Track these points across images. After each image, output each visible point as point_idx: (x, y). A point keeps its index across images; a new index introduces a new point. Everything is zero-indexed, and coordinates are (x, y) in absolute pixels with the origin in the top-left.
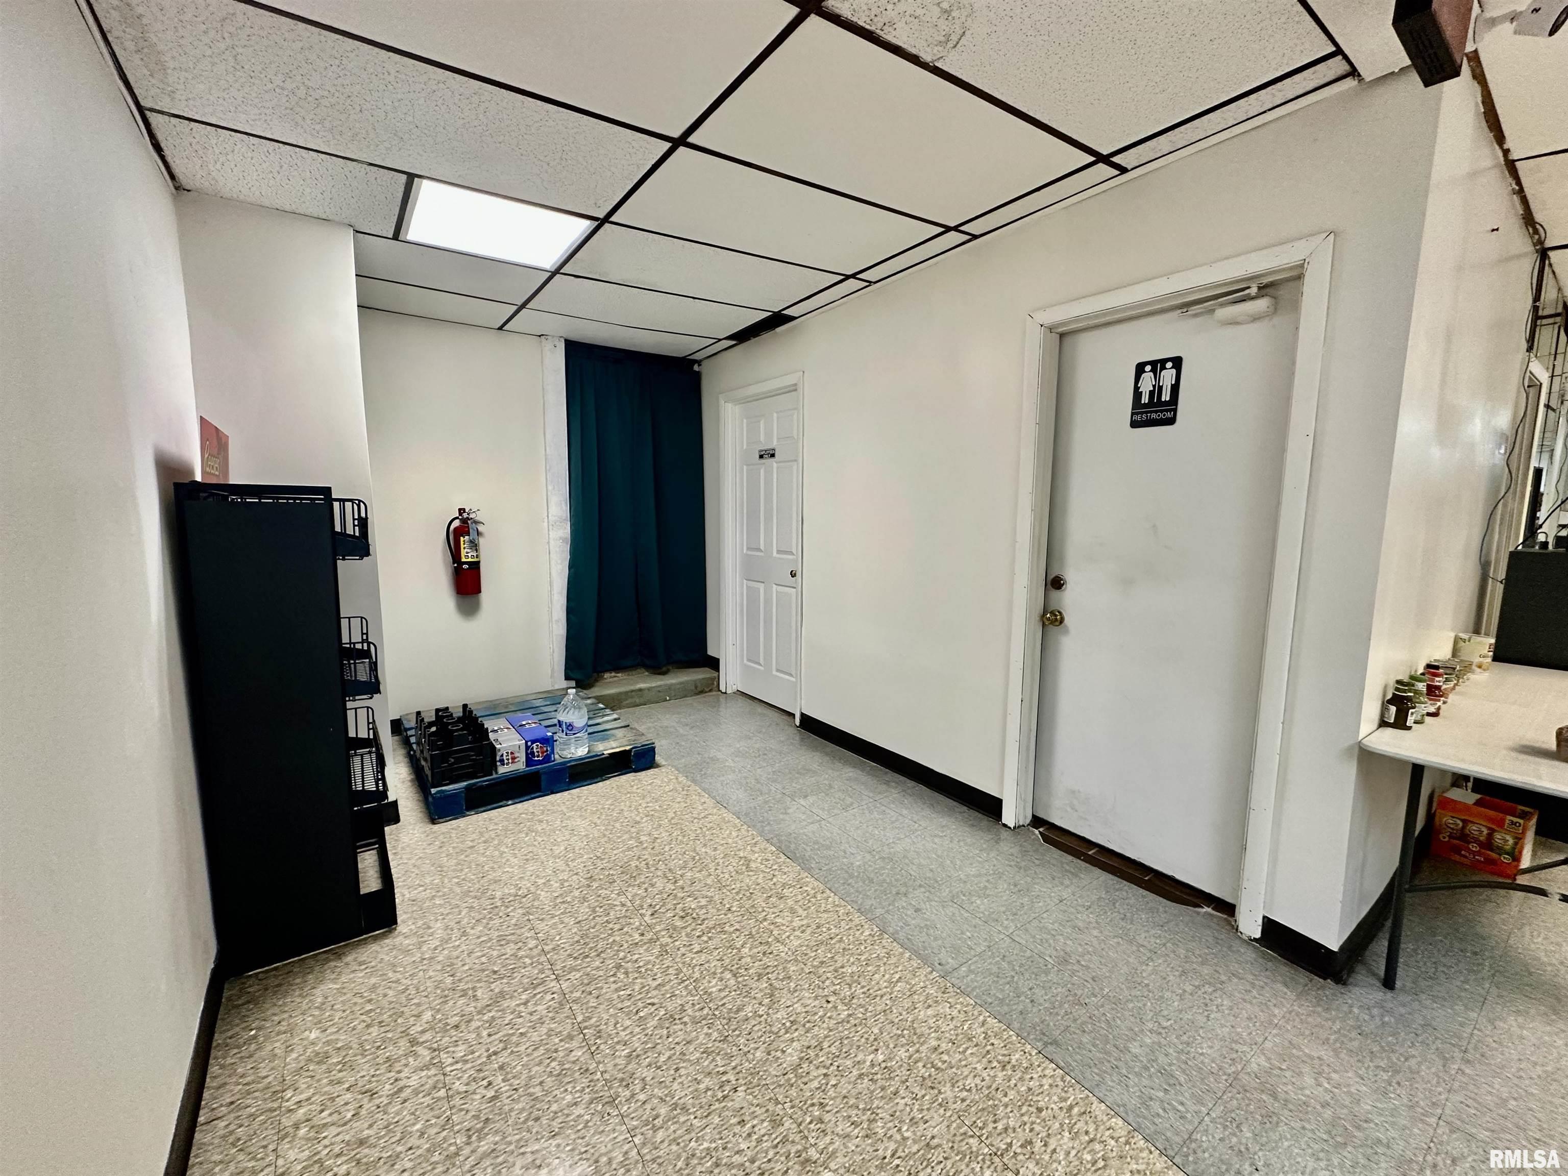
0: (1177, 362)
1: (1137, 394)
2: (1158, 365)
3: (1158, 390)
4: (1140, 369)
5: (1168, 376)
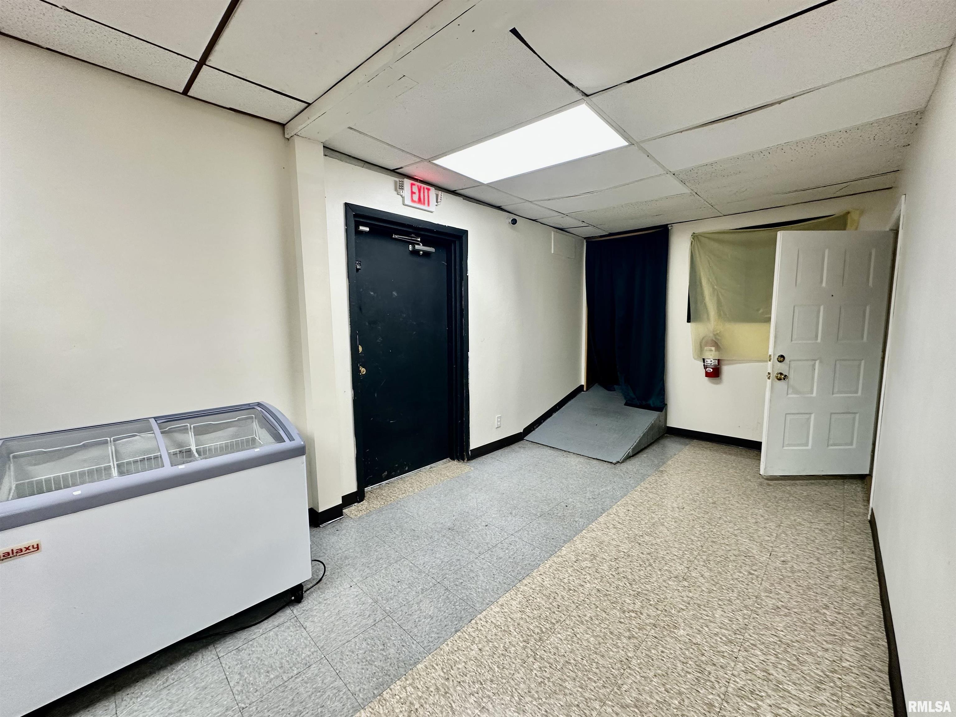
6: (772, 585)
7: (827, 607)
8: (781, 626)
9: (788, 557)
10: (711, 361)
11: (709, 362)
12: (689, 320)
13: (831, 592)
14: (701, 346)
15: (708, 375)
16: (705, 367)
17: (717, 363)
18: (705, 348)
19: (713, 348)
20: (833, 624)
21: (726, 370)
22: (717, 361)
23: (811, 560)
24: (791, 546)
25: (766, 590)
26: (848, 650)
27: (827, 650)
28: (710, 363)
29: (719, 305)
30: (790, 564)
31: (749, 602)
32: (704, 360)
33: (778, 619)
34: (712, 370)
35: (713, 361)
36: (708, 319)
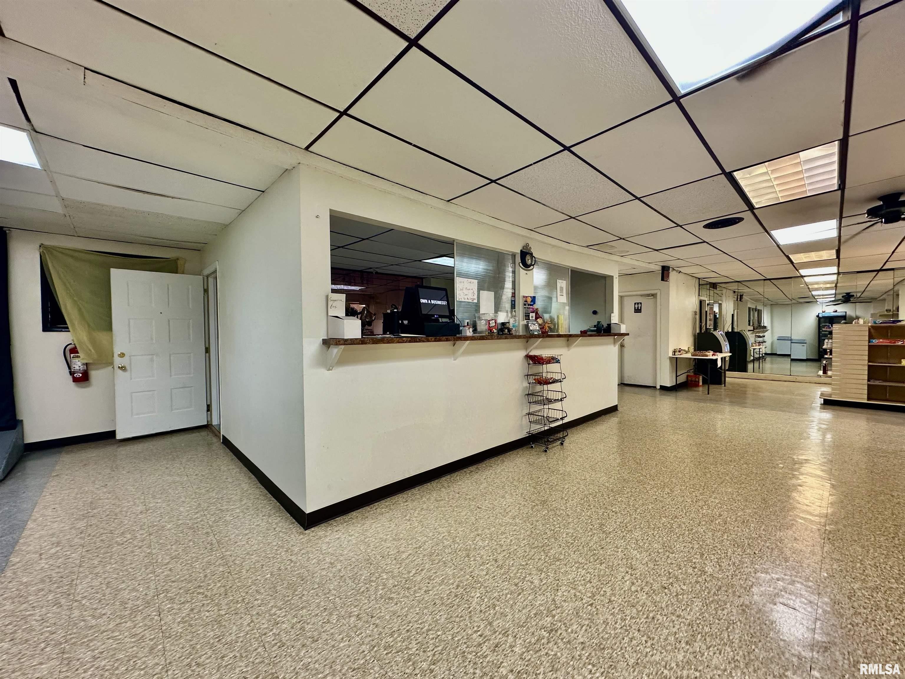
0: (641, 303)
1: (635, 308)
2: (638, 304)
3: (638, 307)
4: (635, 304)
5: (640, 305)
6: (198, 485)
7: (227, 479)
8: (214, 494)
9: (197, 472)
10: (79, 366)
11: (76, 367)
12: (44, 330)
13: (225, 473)
15: (74, 381)
16: (72, 373)
17: (86, 368)
20: (233, 482)
21: (94, 374)
22: (85, 366)
23: (209, 468)
24: (194, 468)
25: (197, 488)
26: (243, 485)
27: (236, 490)
28: (78, 368)
30: (200, 474)
31: (193, 496)
33: (211, 494)
34: (81, 375)
35: (82, 367)
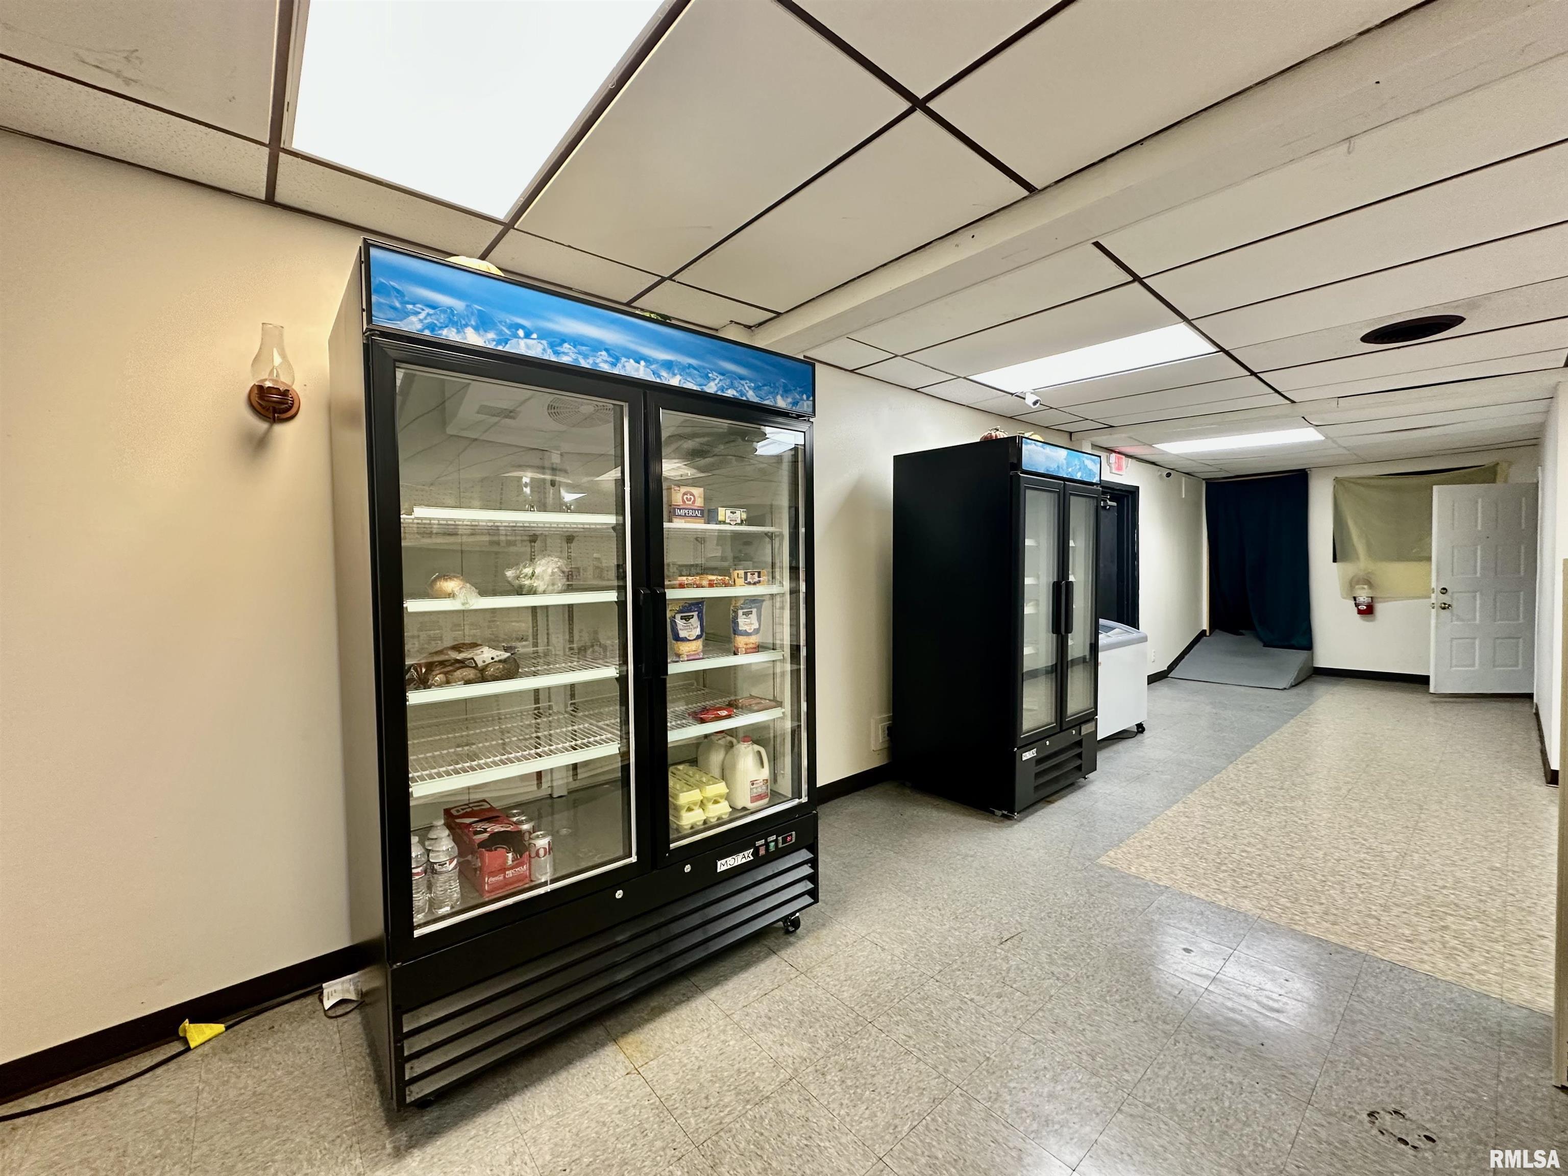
10: (1363, 598)
11: (1361, 599)
12: (1335, 560)
14: (1352, 584)
15: (1360, 612)
16: (1357, 605)
17: (1370, 601)
18: (1357, 587)
19: (1366, 587)
21: (1379, 607)
22: (1369, 599)
28: (1363, 600)
29: (1369, 546)
32: (1355, 598)
34: (1364, 608)
35: (1366, 599)
36: (1358, 558)
